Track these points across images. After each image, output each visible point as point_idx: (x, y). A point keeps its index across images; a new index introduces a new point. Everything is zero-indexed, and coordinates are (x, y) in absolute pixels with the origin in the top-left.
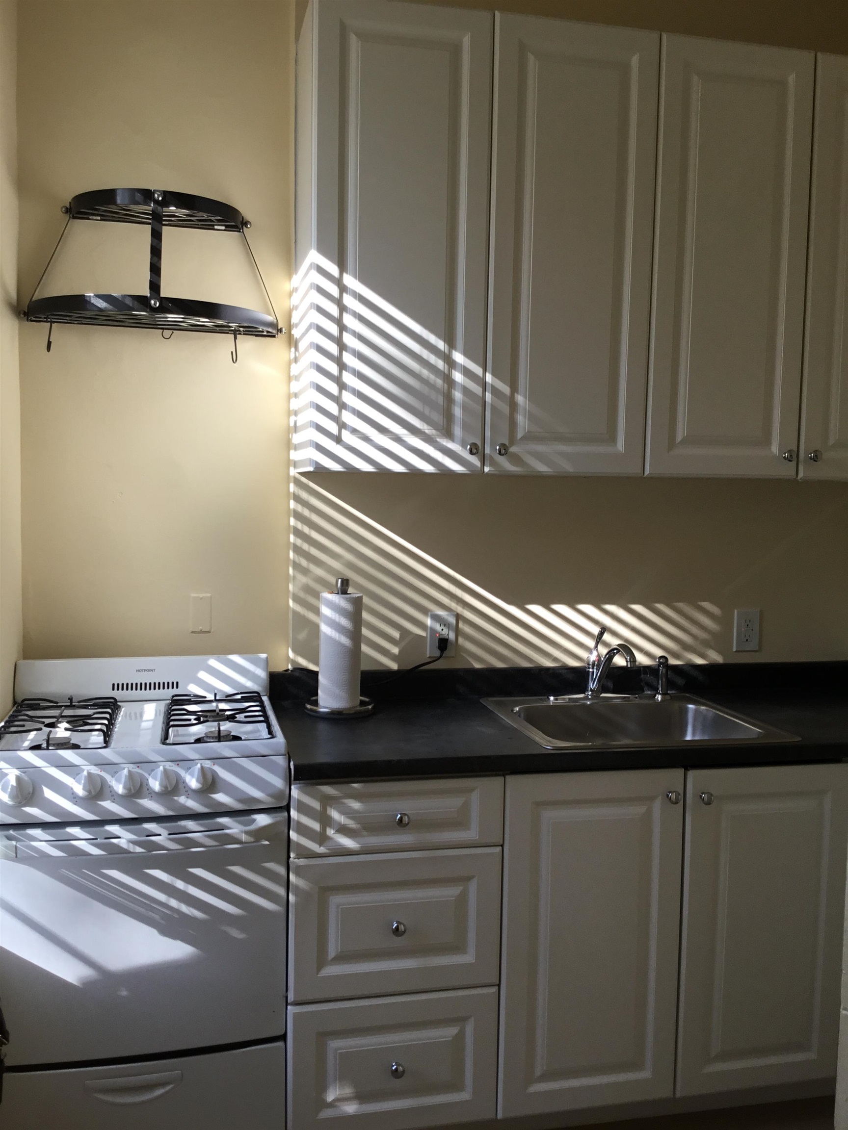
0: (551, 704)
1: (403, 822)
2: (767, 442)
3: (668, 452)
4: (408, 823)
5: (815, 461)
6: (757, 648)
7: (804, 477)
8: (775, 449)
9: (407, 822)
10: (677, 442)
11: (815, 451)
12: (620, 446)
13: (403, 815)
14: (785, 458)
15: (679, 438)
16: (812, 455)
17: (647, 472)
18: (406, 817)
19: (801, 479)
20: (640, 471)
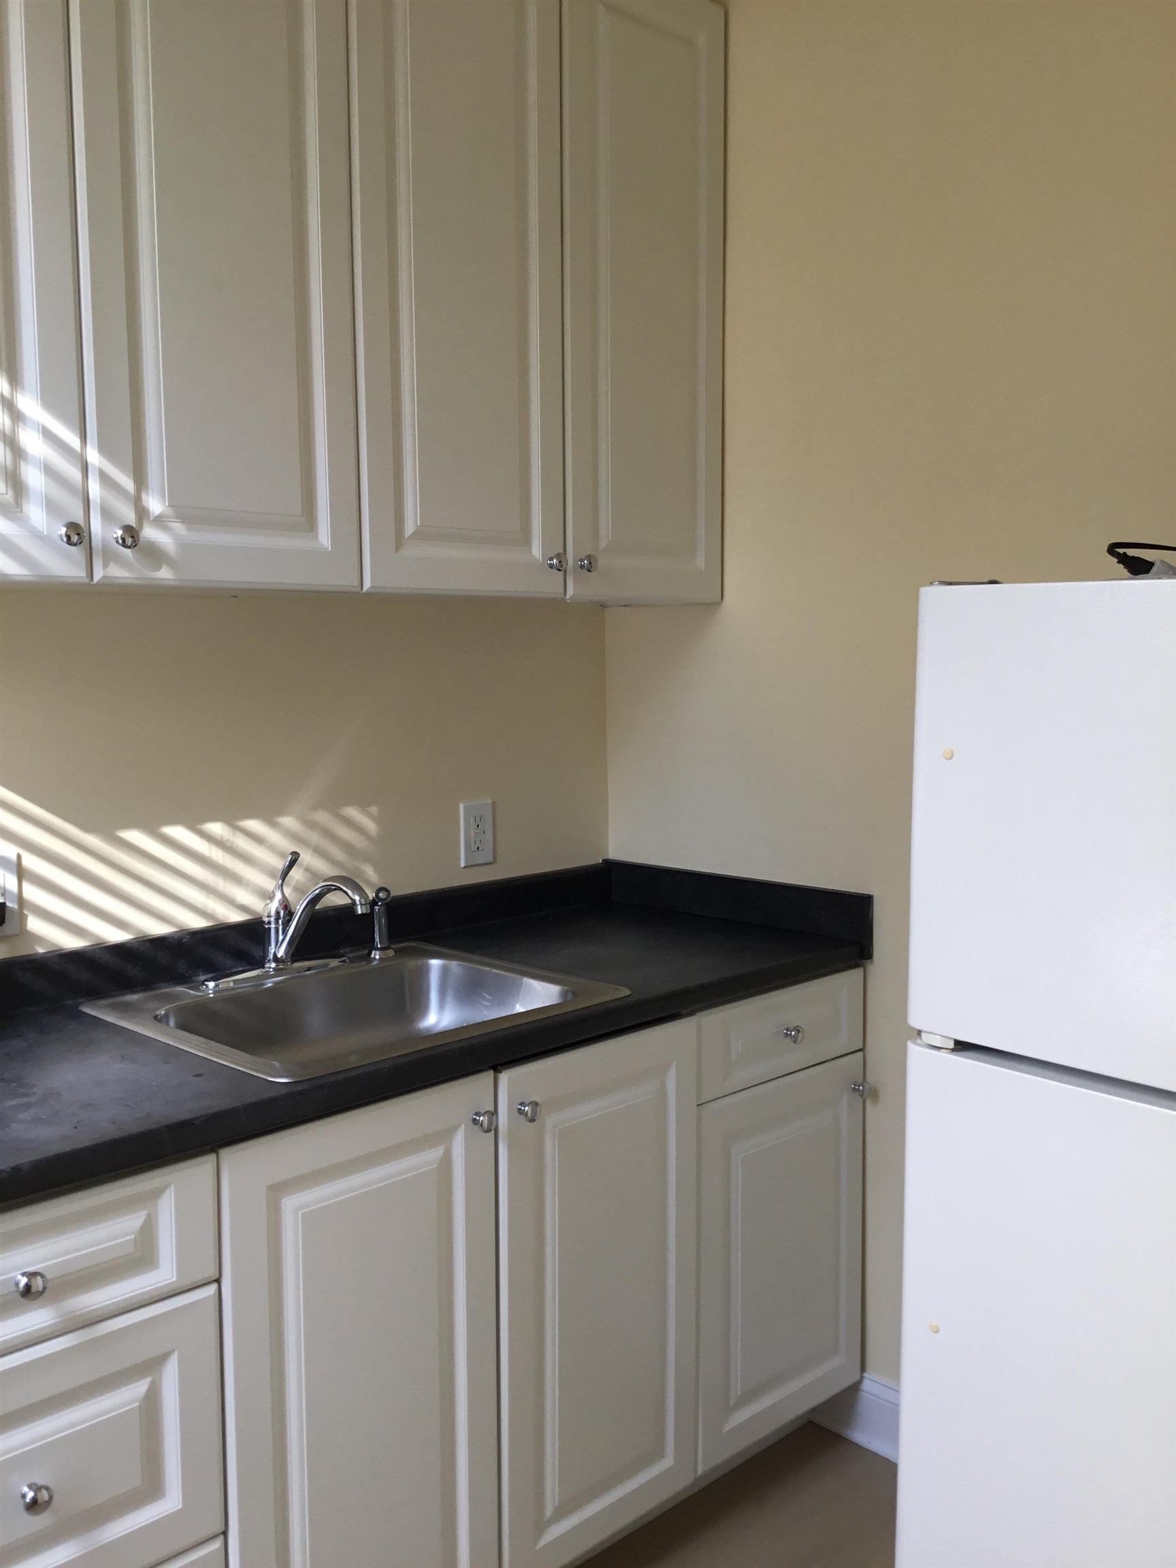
0: (212, 995)
1: (33, 1289)
2: (527, 541)
3: (396, 553)
4: (44, 1289)
5: (589, 571)
6: (491, 860)
7: (573, 595)
8: (537, 551)
9: (40, 1289)
10: (406, 536)
11: (589, 557)
12: (324, 537)
13: (31, 1275)
14: (551, 566)
15: (409, 529)
16: (586, 562)
17: (367, 585)
18: (39, 1278)
19: (569, 599)
20: (356, 583)
